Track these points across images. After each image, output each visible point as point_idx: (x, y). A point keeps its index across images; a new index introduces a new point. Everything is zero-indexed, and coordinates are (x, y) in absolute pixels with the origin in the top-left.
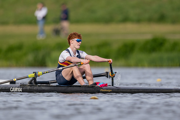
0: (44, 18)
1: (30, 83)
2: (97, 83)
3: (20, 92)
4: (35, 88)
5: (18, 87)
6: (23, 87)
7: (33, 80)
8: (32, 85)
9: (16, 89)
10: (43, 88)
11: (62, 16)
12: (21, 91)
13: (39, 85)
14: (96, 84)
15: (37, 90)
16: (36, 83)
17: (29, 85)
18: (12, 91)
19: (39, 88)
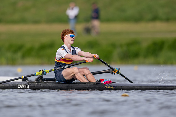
0: (76, 17)
1: (37, 80)
2: (102, 80)
3: (28, 89)
4: (42, 85)
5: (26, 84)
6: (30, 84)
7: (39, 77)
8: (39, 82)
9: (23, 86)
10: (50, 85)
11: (93, 15)
12: (28, 87)
13: (46, 82)
14: (100, 81)
15: (44, 87)
16: (43, 80)
17: (36, 82)
18: (20, 87)
19: (45, 85)
